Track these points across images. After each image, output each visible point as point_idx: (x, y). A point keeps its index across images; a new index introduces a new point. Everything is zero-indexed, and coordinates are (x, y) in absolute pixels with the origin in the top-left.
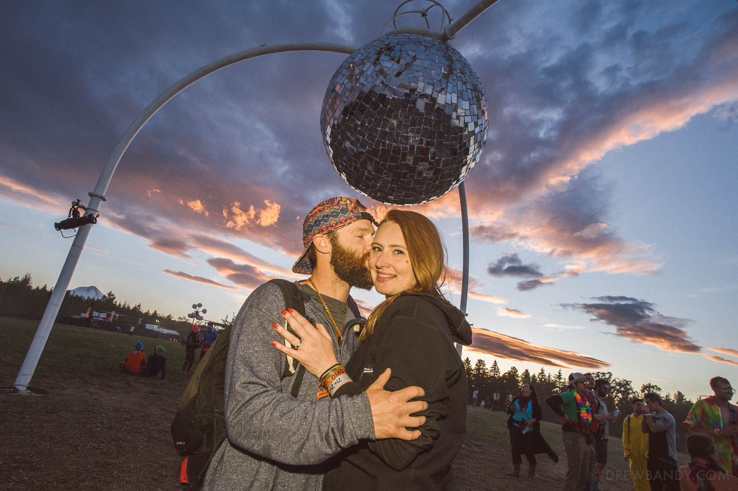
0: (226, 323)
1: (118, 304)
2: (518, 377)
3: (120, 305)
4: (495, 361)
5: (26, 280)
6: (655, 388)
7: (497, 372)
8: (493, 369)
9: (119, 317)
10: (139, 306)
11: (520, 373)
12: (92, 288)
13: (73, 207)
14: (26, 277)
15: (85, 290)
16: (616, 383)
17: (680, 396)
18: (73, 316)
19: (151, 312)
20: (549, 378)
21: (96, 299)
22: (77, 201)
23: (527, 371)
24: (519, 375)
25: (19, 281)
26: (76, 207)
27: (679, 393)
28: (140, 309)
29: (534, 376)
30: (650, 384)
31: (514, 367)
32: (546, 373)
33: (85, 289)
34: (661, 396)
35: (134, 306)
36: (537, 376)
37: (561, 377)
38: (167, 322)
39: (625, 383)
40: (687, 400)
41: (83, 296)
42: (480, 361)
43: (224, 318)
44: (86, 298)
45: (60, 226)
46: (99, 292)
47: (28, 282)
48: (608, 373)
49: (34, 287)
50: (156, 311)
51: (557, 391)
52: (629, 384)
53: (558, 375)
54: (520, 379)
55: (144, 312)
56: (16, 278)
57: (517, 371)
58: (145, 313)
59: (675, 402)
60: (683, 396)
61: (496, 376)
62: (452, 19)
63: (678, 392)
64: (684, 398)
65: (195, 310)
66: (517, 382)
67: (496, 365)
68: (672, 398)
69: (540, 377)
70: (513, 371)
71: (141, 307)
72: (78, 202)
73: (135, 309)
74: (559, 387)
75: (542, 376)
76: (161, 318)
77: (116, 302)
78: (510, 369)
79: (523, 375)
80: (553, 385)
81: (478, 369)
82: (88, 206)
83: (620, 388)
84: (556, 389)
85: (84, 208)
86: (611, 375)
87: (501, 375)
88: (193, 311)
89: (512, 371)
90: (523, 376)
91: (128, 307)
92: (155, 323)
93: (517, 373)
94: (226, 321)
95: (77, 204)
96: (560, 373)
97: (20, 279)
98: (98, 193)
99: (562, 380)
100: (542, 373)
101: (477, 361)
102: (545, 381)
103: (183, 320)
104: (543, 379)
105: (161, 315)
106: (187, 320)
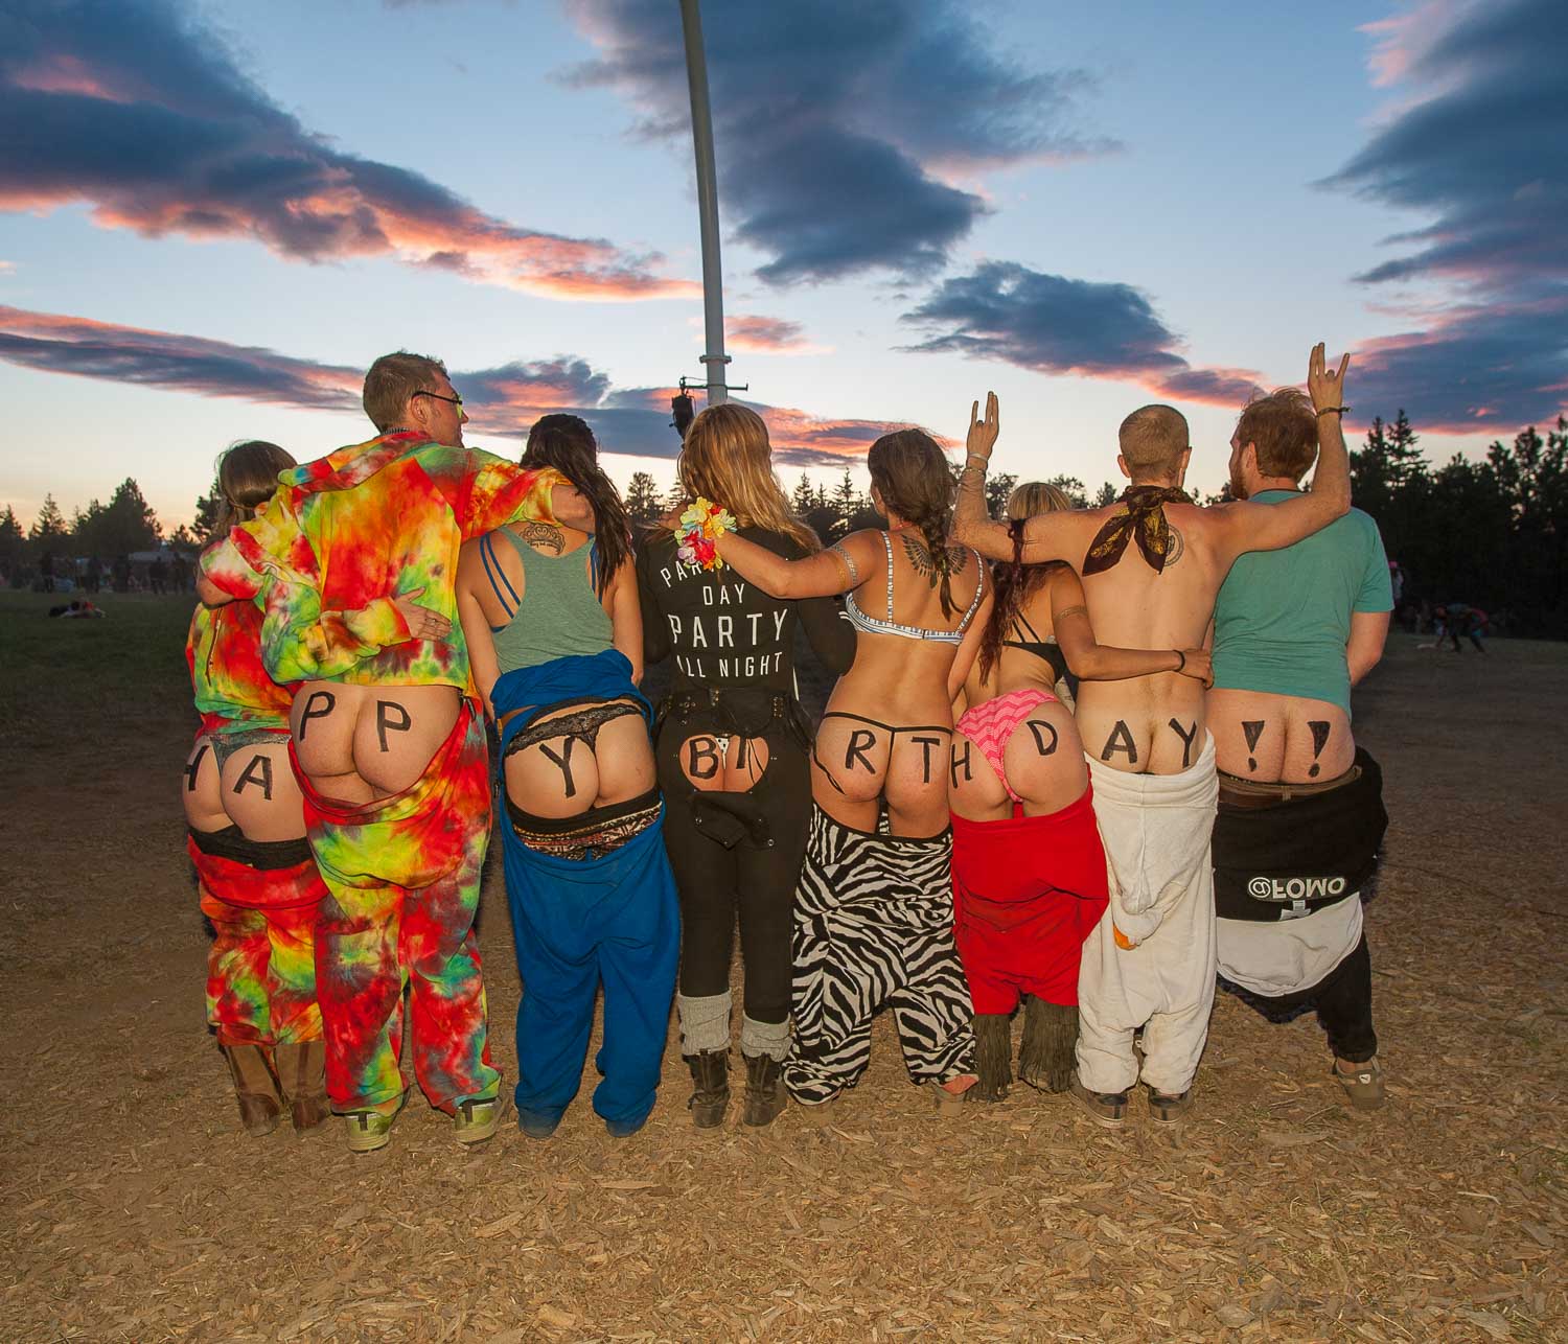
20: (821, 496)
32: (814, 487)
37: (851, 489)
42: (640, 479)
51: (843, 525)
53: (843, 484)
69: (801, 496)
74: (846, 516)
75: (806, 493)
80: (832, 513)
84: (842, 521)
96: (847, 480)
99: (854, 498)
100: (805, 486)
101: (632, 480)
102: (812, 505)
104: (808, 503)
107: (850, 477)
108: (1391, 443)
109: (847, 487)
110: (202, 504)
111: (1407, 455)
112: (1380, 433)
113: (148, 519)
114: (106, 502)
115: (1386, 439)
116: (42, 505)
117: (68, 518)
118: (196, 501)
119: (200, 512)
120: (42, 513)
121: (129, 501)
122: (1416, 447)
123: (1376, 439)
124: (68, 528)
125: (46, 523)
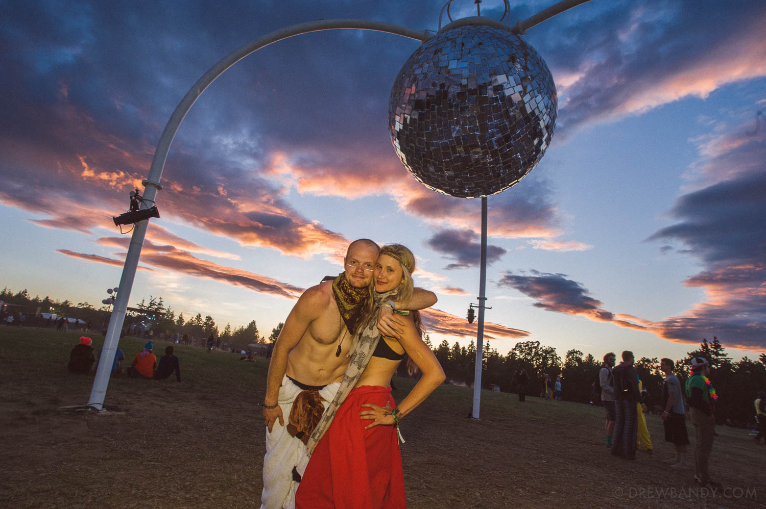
0: (143, 307)
6: (578, 353)
10: (25, 292)
11: (451, 346)
16: (543, 351)
17: (590, 357)
19: (42, 298)
22: (135, 192)
23: (457, 343)
24: (450, 348)
26: (134, 198)
28: (26, 295)
29: (464, 348)
30: (574, 350)
31: (445, 341)
35: (18, 293)
36: (466, 348)
37: (489, 347)
38: (64, 309)
39: (550, 350)
43: (140, 302)
48: (536, 342)
50: (47, 297)
52: (553, 351)
53: (486, 345)
54: (451, 351)
55: (31, 299)
57: (448, 344)
58: (33, 300)
59: (587, 363)
63: (589, 354)
65: (110, 295)
66: (449, 354)
67: (428, 339)
69: (470, 348)
70: (445, 344)
73: (19, 296)
74: (487, 357)
75: (472, 347)
76: (56, 305)
78: (441, 343)
79: (454, 347)
83: (547, 355)
86: (539, 343)
88: (109, 296)
89: (443, 344)
90: (454, 349)
91: (9, 293)
92: (48, 311)
93: (448, 346)
94: (143, 305)
95: (136, 195)
96: (488, 344)
98: (154, 180)
99: (490, 351)
100: (472, 345)
103: (85, 306)
104: (473, 351)
105: (55, 302)
106: (90, 306)
107: (489, 343)
108: (712, 349)
109: (488, 346)
110: (274, 331)
111: (720, 355)
112: (707, 346)
113: (256, 334)
114: (245, 327)
115: (709, 347)
116: (226, 326)
117: (232, 332)
118: (272, 329)
119: (273, 333)
120: (225, 328)
121: (252, 327)
122: (724, 352)
123: (705, 347)
124: (231, 334)
125: (226, 331)
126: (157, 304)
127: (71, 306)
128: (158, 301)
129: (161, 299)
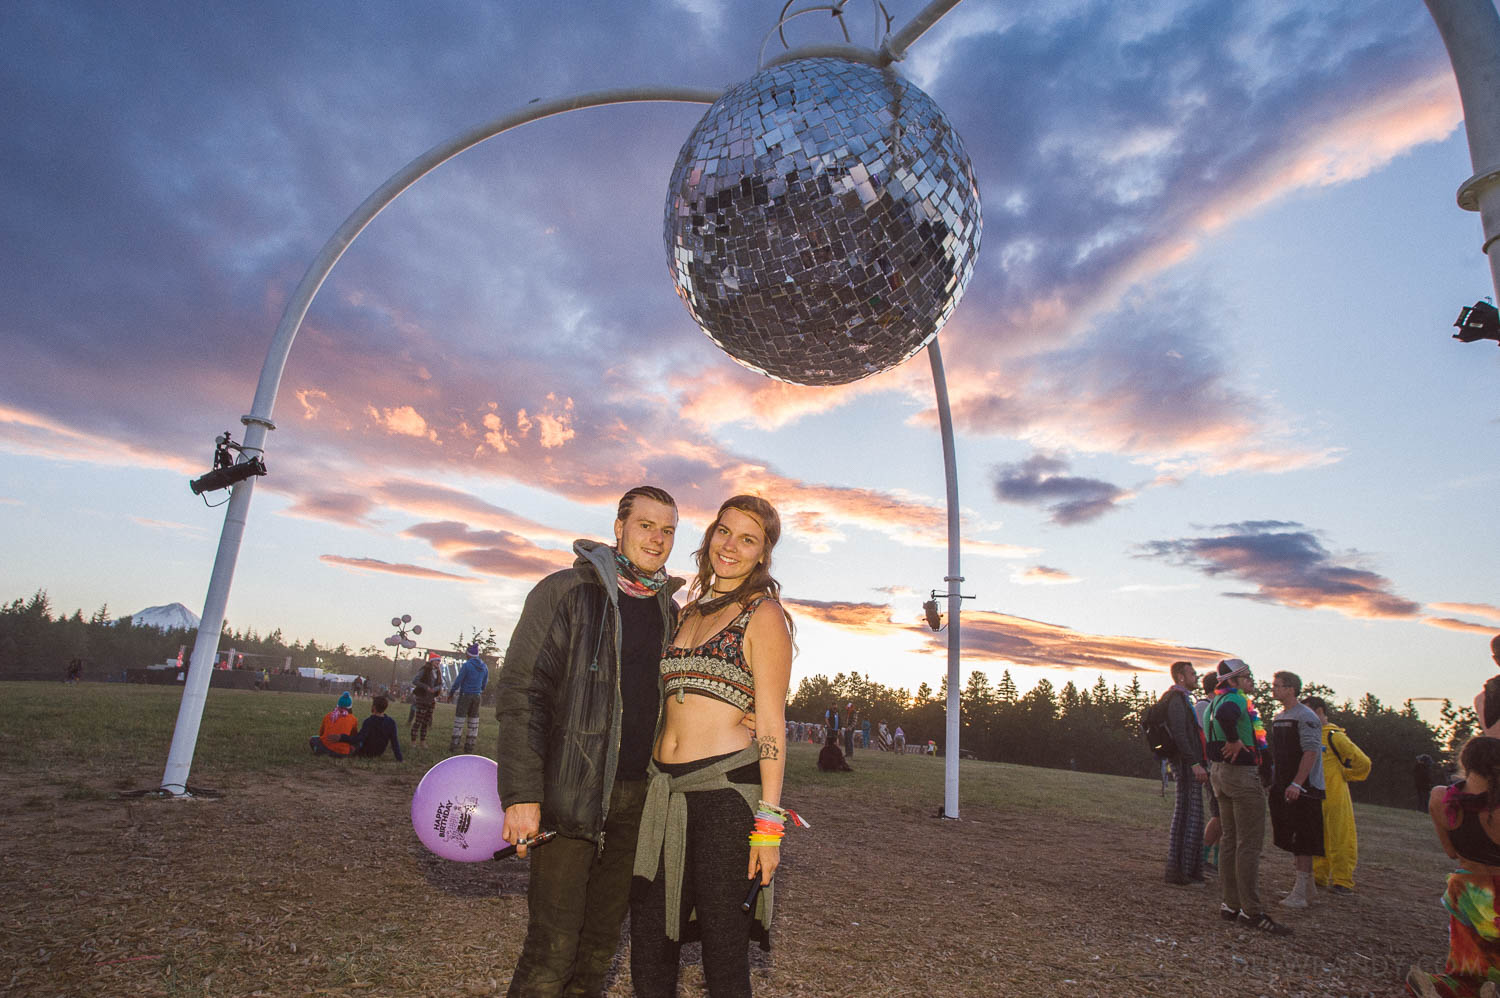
0: (461, 649)
1: (234, 634)
2: (1053, 698)
3: (238, 635)
4: (1006, 672)
5: (39, 605)
7: (1012, 692)
8: (1004, 687)
9: (245, 658)
10: (278, 633)
11: (1058, 689)
12: (172, 606)
13: (219, 446)
14: (37, 597)
15: (163, 612)
17: (1371, 702)
18: (150, 667)
19: (304, 644)
20: (1115, 694)
21: (187, 629)
22: (225, 437)
23: (1070, 684)
24: (1056, 695)
25: (23, 608)
26: (223, 447)
27: (1370, 697)
28: (280, 638)
29: (1085, 693)
31: (1045, 680)
32: (1109, 686)
33: (161, 610)
34: (1336, 704)
35: (268, 635)
36: (1090, 692)
37: (1139, 689)
38: (339, 659)
40: (1386, 707)
41: (160, 625)
42: (976, 675)
43: (456, 641)
44: (166, 629)
45: (199, 486)
46: (190, 613)
47: (44, 608)
49: (55, 617)
50: (312, 641)
51: (1133, 717)
53: (1132, 685)
54: (1058, 701)
55: (288, 645)
56: (17, 602)
57: (1051, 687)
58: (291, 647)
59: (1363, 715)
60: (1378, 701)
61: (1010, 700)
62: (893, 17)
63: (1368, 694)
64: (1380, 706)
65: (398, 629)
66: (1054, 707)
67: (1009, 679)
68: (1357, 707)
69: (1098, 693)
70: (1044, 687)
71: (281, 636)
72: (228, 438)
73: (270, 640)
74: (1136, 710)
75: (1102, 691)
76: (325, 654)
77: (230, 630)
78: (1037, 685)
79: (1064, 693)
80: (1124, 707)
81: (974, 691)
82: (245, 442)
83: (1256, 698)
84: (1132, 714)
85: (236, 447)
87: (1020, 698)
88: (394, 631)
89: (1041, 688)
90: (1065, 696)
91: (256, 637)
92: (313, 665)
93: (1052, 691)
94: (460, 645)
95: (226, 441)
96: (1135, 683)
97: (25, 604)
98: (259, 415)
99: (1141, 696)
100: (1101, 685)
101: (971, 676)
102: (1107, 700)
103: (371, 653)
104: (1104, 698)
105: (324, 648)
106: (379, 651)
107: (1137, 680)
109: (1135, 687)
126: (484, 641)
127: (349, 654)
128: (485, 636)
129: (490, 631)
